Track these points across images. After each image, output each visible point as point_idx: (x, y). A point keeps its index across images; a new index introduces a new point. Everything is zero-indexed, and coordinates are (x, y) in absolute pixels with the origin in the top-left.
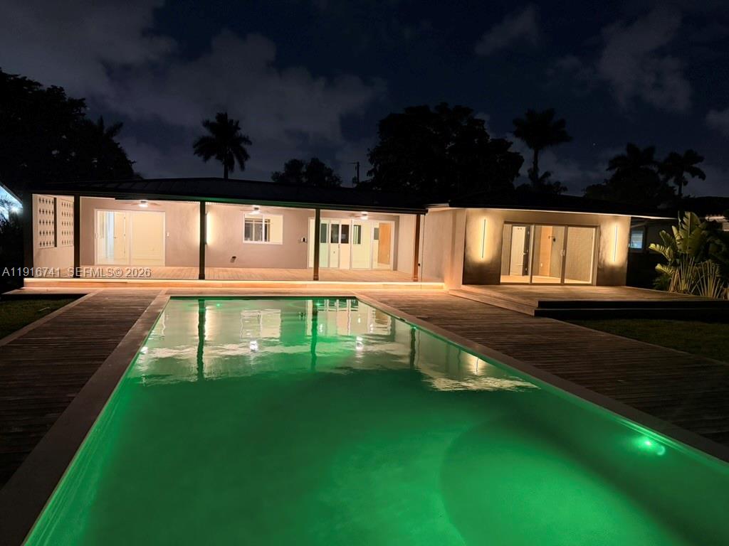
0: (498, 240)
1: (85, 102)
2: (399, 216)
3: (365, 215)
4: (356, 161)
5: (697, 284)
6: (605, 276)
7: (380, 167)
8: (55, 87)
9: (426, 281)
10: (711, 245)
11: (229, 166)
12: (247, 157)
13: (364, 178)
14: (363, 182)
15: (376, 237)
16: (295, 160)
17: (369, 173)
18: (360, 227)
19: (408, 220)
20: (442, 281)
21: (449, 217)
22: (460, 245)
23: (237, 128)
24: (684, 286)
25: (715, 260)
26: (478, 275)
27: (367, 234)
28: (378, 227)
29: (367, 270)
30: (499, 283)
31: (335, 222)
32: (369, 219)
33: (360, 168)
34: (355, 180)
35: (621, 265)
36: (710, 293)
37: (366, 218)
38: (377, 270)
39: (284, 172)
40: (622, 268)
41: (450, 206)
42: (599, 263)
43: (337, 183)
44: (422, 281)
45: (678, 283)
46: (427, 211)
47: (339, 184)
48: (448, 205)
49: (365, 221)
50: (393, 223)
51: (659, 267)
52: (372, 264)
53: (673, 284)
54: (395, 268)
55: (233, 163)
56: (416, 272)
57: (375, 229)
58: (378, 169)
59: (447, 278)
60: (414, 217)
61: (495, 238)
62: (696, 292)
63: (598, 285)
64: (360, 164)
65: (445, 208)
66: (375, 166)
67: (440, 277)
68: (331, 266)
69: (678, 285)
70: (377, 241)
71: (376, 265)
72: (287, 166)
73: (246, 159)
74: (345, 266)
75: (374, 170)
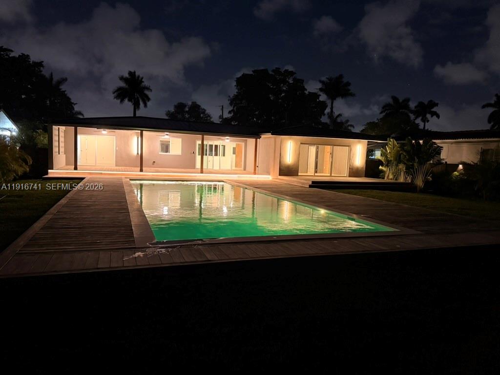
0: (297, 152)
1: (43, 63)
2: (246, 140)
3: (228, 139)
4: (221, 105)
5: (396, 176)
6: (354, 172)
7: (236, 109)
8: (23, 54)
9: (261, 174)
10: (402, 155)
11: (136, 106)
12: (149, 99)
13: (226, 115)
14: (226, 118)
15: (234, 153)
16: (181, 103)
17: (230, 112)
18: (224, 146)
19: (251, 141)
20: (269, 174)
21: (273, 140)
22: (278, 155)
23: (142, 82)
24: (391, 177)
25: (405, 164)
26: (287, 171)
27: (229, 151)
28: (235, 146)
29: (229, 170)
30: (298, 175)
31: (210, 143)
32: (231, 141)
33: (224, 109)
34: (221, 117)
35: (362, 167)
36: (401, 180)
37: (228, 141)
38: (234, 170)
39: (173, 110)
40: (363, 168)
41: (272, 135)
42: (350, 165)
43: (209, 118)
44: (258, 174)
45: (388, 175)
46: (261, 137)
47: (210, 119)
48: (270, 134)
49: (228, 143)
50: (243, 144)
51: (380, 167)
52: (232, 166)
53: (386, 175)
54: (245, 169)
55: (139, 104)
56: (255, 169)
57: (233, 148)
58: (235, 109)
59: (272, 172)
60: (254, 140)
61: (295, 151)
62: (396, 179)
63: (350, 176)
64: (224, 107)
65: (269, 135)
66: (234, 107)
67: (268, 173)
68: (209, 168)
69: (389, 175)
70: (235, 155)
71: (234, 168)
72: (176, 107)
73: (148, 101)
74: (216, 168)
75: (233, 110)
